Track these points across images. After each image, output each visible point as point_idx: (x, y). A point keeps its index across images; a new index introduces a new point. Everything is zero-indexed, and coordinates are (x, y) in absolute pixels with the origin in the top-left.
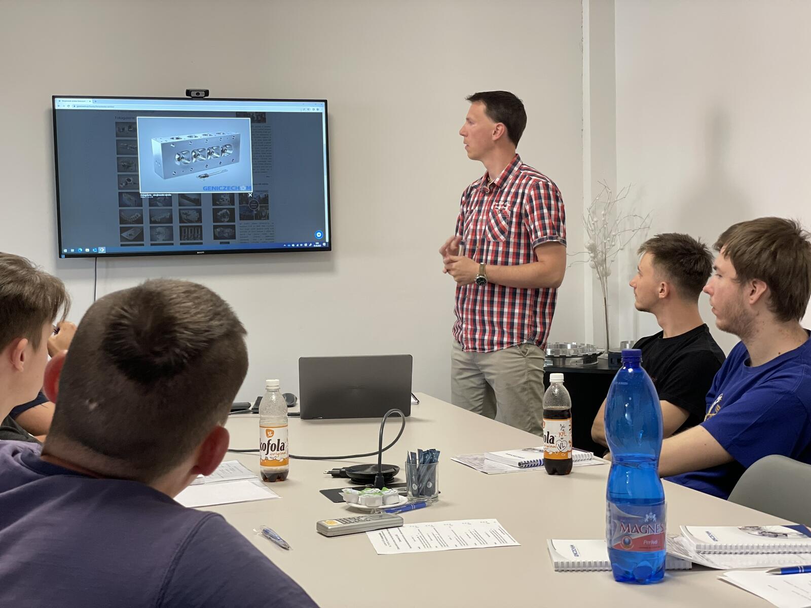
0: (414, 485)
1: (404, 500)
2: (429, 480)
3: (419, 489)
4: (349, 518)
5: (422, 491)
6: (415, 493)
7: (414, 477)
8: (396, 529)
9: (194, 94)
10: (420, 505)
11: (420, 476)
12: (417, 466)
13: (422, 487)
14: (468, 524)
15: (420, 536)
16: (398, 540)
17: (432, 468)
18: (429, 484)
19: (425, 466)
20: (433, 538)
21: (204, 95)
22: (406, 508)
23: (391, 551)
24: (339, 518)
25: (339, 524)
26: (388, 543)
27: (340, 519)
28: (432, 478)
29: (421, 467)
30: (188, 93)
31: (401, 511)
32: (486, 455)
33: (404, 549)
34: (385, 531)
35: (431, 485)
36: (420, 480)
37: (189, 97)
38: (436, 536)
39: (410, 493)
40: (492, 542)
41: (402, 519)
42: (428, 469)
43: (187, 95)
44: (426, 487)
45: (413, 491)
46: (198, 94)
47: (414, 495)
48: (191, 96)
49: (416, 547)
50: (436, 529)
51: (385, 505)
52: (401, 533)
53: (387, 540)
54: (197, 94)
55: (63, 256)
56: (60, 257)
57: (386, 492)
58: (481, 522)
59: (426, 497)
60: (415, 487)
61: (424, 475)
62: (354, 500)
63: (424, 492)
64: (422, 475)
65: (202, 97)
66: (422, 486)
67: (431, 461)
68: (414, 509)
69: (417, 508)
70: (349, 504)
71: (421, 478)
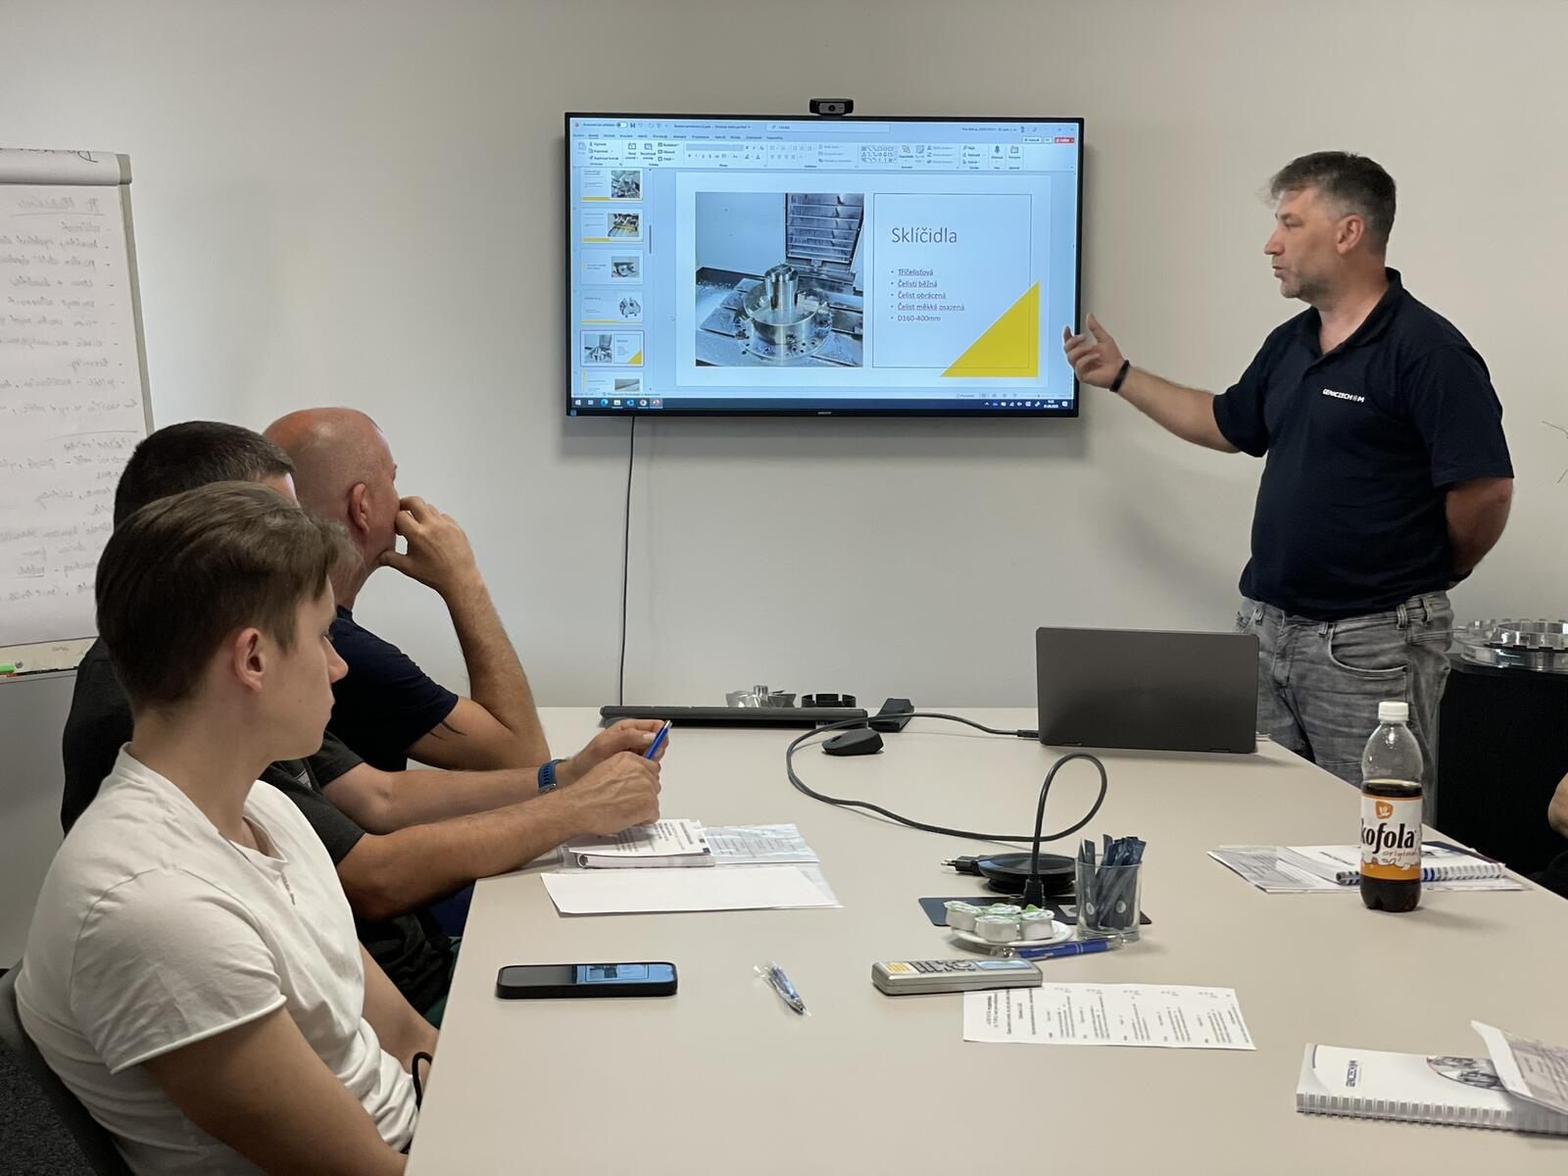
0: (1088, 904)
1: (1063, 932)
2: (1120, 898)
3: (1098, 913)
4: (937, 962)
5: (1107, 917)
6: (1091, 920)
7: (1088, 890)
8: (1027, 990)
9: (824, 108)
10: (1094, 946)
11: (1101, 888)
12: (1097, 870)
13: (1105, 912)
14: (1174, 994)
15: (1065, 1012)
16: (1018, 1015)
17: (1128, 874)
18: (1120, 906)
19: (1113, 871)
20: (1088, 1016)
21: (842, 111)
22: (1065, 950)
23: (996, 1036)
24: (918, 960)
25: (912, 973)
26: (995, 1019)
27: (918, 963)
28: (1129, 892)
29: (1104, 871)
30: (814, 105)
31: (1052, 954)
32: (1280, 852)
33: (1022, 1034)
34: (1002, 994)
35: (1123, 907)
36: (1101, 898)
37: (817, 115)
38: (1096, 1013)
39: (1082, 919)
40: (1201, 1037)
41: (1041, 973)
42: (1120, 874)
43: (812, 111)
44: (1115, 909)
45: (1086, 916)
46: (832, 108)
47: (1088, 925)
48: (818, 113)
49: (1048, 1033)
50: (1104, 1000)
51: (1022, 940)
52: (1031, 1001)
53: (996, 1013)
54: (830, 108)
55: (573, 413)
56: (568, 414)
57: (1032, 914)
58: (1201, 993)
59: (1114, 930)
60: (1091, 910)
61: (1112, 886)
62: (966, 925)
63: (1111, 919)
64: (1107, 884)
65: (840, 115)
66: (1105, 908)
67: (1126, 862)
68: (1080, 953)
69: (1086, 952)
70: (956, 932)
71: (1104, 892)
